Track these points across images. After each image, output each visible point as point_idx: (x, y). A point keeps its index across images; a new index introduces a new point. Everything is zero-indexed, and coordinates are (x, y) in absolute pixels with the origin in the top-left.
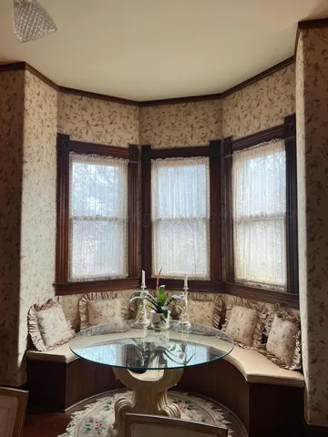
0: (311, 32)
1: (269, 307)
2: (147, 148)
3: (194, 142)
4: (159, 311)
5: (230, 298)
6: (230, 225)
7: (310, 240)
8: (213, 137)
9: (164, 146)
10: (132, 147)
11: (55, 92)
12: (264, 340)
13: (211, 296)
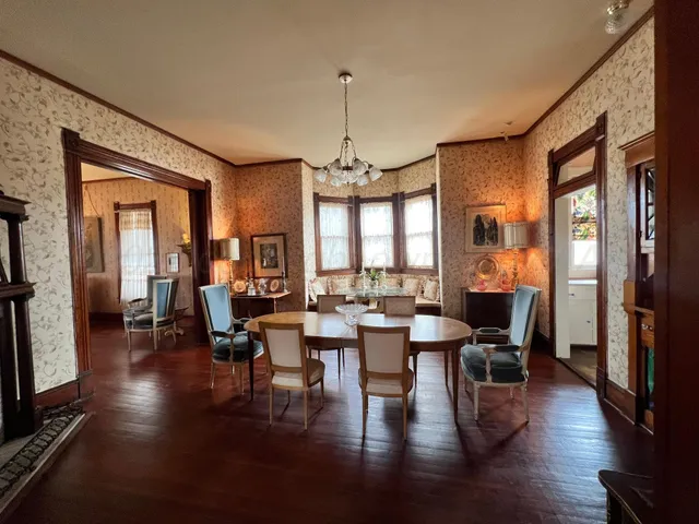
0: (443, 149)
1: (425, 277)
2: (357, 198)
3: (384, 194)
4: (373, 280)
5: (404, 276)
6: (404, 237)
7: (443, 242)
8: (394, 192)
9: (367, 196)
10: (350, 197)
11: (311, 170)
12: (423, 292)
13: (394, 275)
